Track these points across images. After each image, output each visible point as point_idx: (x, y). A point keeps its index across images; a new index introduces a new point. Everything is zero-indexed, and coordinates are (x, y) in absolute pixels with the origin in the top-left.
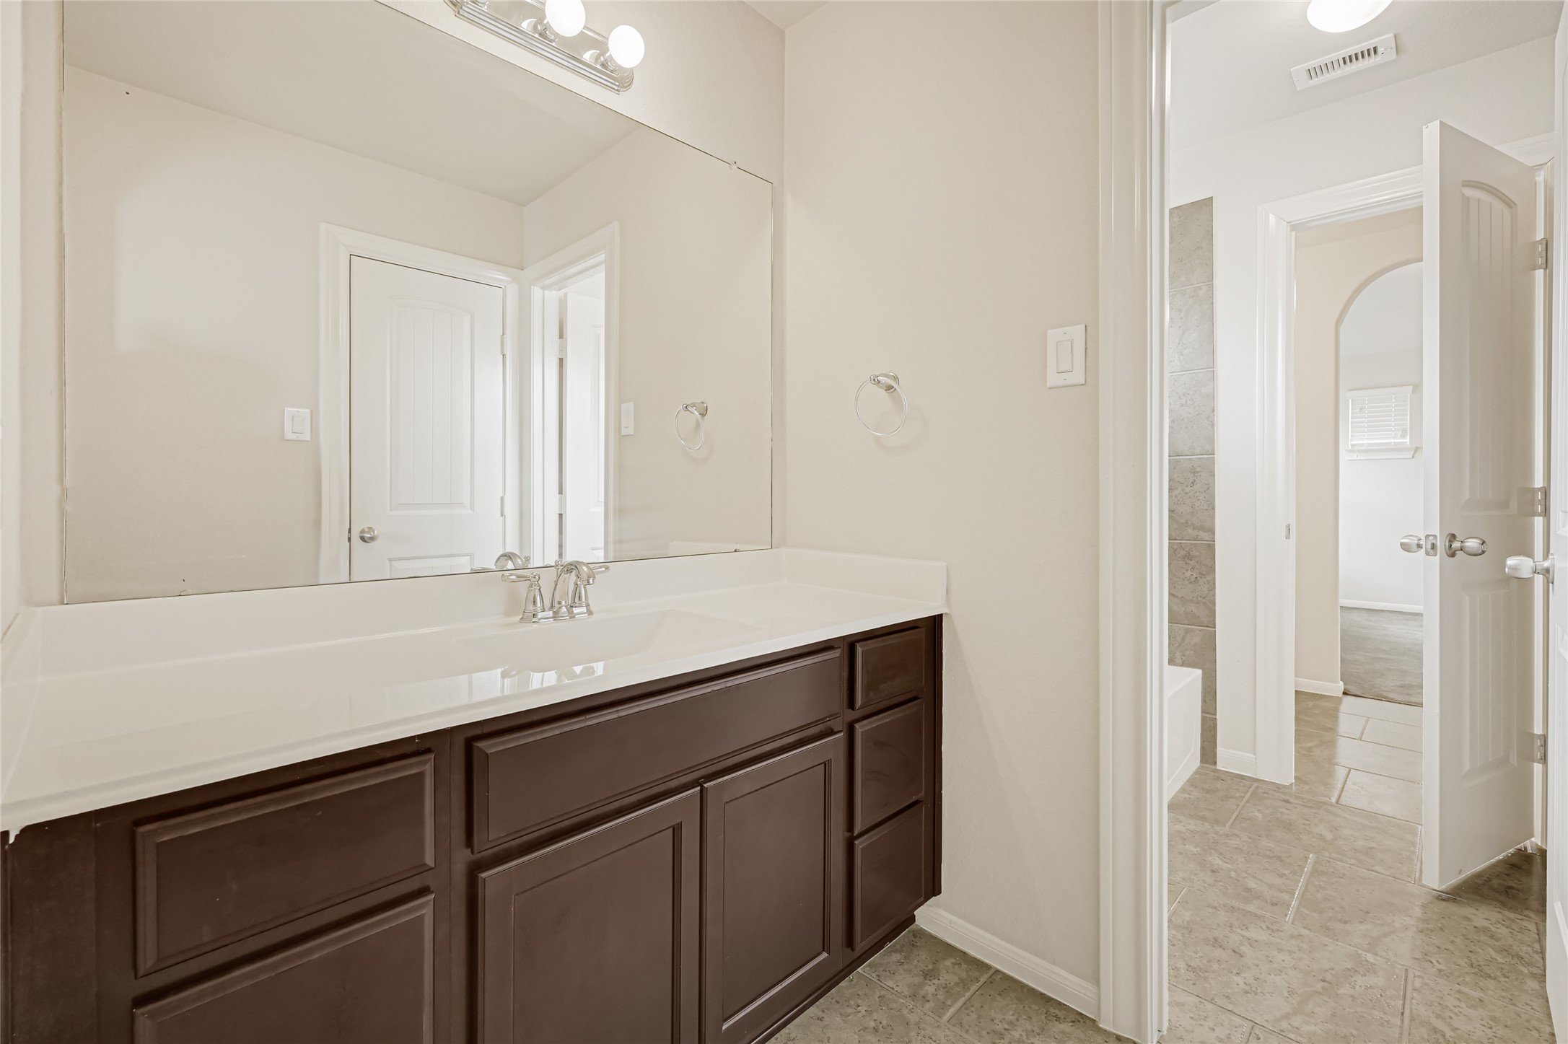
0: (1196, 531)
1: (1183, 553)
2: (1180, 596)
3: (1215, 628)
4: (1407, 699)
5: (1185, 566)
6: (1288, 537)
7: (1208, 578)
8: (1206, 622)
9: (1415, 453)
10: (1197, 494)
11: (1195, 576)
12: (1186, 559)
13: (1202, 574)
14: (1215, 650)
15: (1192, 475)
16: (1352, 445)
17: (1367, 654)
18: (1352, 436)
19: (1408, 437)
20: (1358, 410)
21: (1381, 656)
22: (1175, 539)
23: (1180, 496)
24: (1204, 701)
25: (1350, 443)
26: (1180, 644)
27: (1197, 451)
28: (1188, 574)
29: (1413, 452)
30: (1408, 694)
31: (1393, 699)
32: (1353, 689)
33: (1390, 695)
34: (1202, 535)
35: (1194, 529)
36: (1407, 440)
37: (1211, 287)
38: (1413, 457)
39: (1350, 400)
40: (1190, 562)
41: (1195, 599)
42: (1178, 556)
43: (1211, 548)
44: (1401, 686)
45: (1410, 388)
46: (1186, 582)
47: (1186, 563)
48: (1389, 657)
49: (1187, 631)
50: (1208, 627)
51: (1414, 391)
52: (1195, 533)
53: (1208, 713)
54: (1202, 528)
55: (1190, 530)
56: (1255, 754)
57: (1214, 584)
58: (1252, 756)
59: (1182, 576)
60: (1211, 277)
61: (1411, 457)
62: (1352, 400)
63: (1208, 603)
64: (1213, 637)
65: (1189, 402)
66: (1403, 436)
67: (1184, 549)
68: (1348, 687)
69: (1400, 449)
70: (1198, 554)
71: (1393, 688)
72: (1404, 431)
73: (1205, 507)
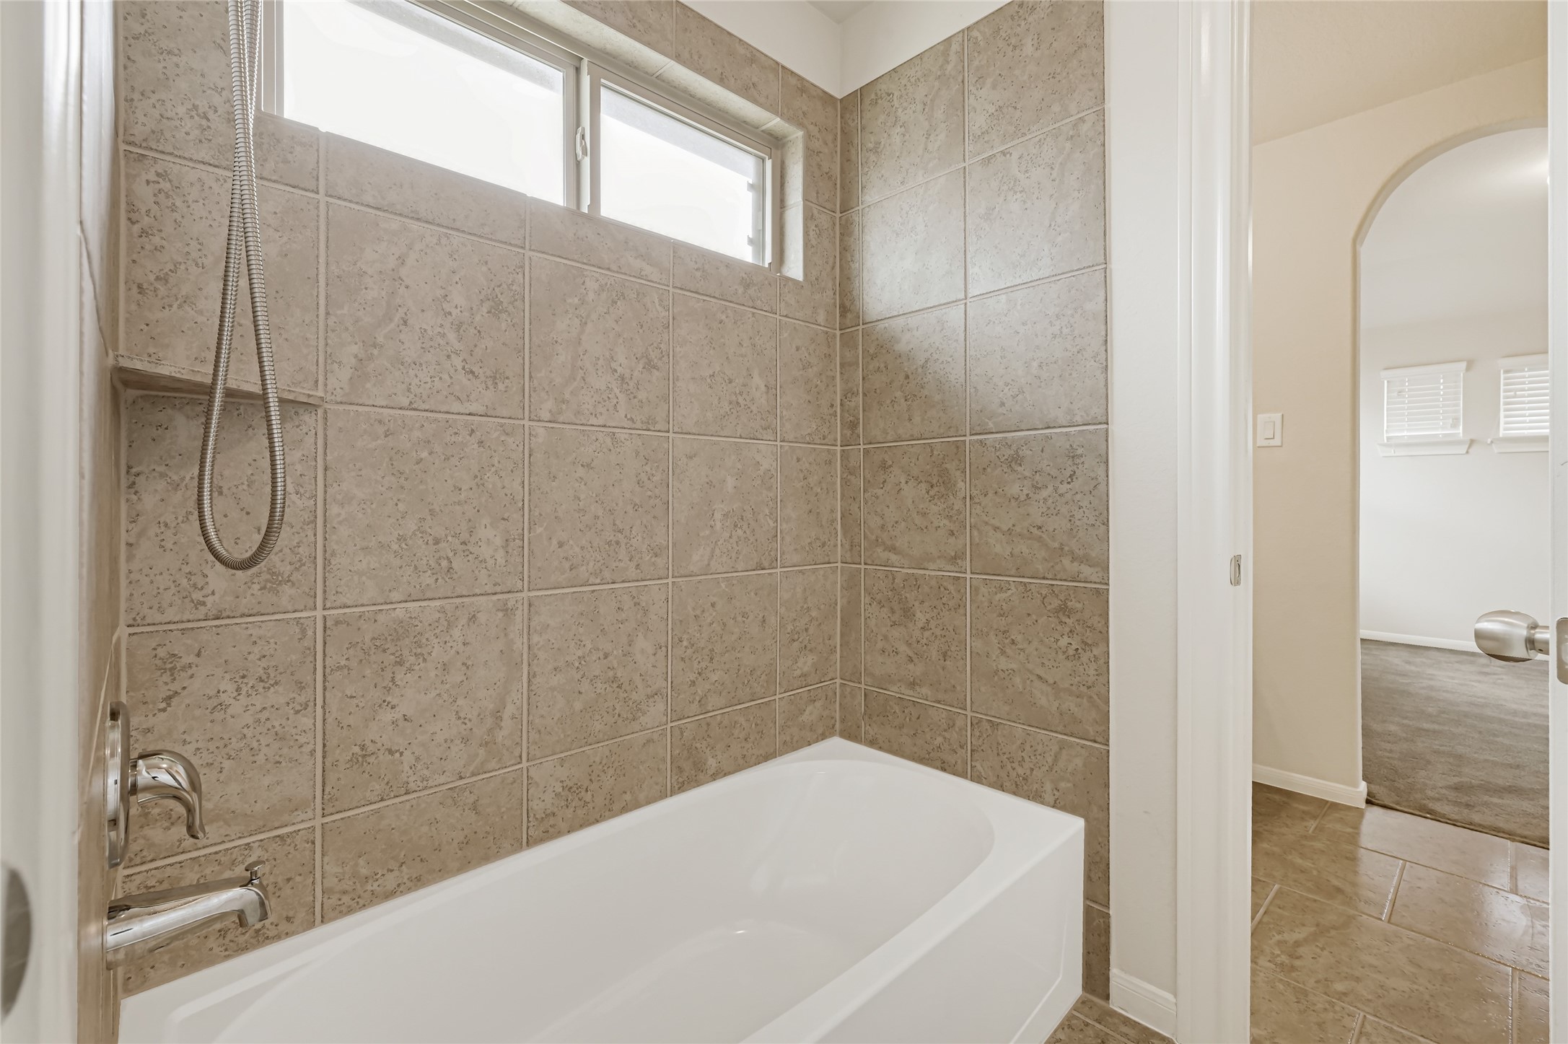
0: (1076, 564)
1: (1056, 603)
2: (1051, 681)
3: (1108, 745)
4: (1465, 814)
5: (1059, 628)
6: (1236, 581)
7: (1096, 652)
8: (1092, 733)
9: (1469, 447)
10: (1078, 497)
11: (1074, 646)
12: (1061, 615)
13: (1086, 644)
14: (1107, 786)
15: (1070, 462)
16: (1388, 438)
17: (1405, 721)
18: (1388, 427)
19: (1461, 427)
20: (1395, 394)
21: (1426, 726)
22: (1044, 578)
23: (1050, 501)
24: (1088, 879)
25: (1385, 435)
26: (1051, 769)
27: (1078, 419)
28: (1064, 642)
29: (1467, 446)
30: (1468, 806)
31: (1444, 816)
32: (1382, 794)
33: (1438, 807)
34: (1086, 571)
35: (1073, 560)
36: (1460, 430)
37: (1101, 115)
38: (1467, 452)
39: (1386, 382)
40: (1067, 620)
41: (1074, 688)
42: (1049, 608)
43: (1101, 596)
44: (1457, 788)
45: (1464, 365)
46: (1061, 657)
47: (1061, 622)
48: (1436, 727)
49: (1062, 746)
50: (1095, 742)
51: (1468, 369)
52: (1074, 567)
53: (1095, 902)
54: (1084, 559)
55: (1066, 562)
56: (1176, 996)
57: (1107, 663)
58: (1170, 997)
59: (1054, 646)
60: (1101, 97)
61: (1465, 452)
62: (1388, 382)
63: (1095, 697)
64: (1104, 760)
65: (1065, 331)
66: (1454, 426)
67: (1057, 596)
68: (1375, 789)
69: (1450, 442)
70: (1079, 606)
71: (1443, 791)
72: (1456, 420)
73: (1092, 521)
